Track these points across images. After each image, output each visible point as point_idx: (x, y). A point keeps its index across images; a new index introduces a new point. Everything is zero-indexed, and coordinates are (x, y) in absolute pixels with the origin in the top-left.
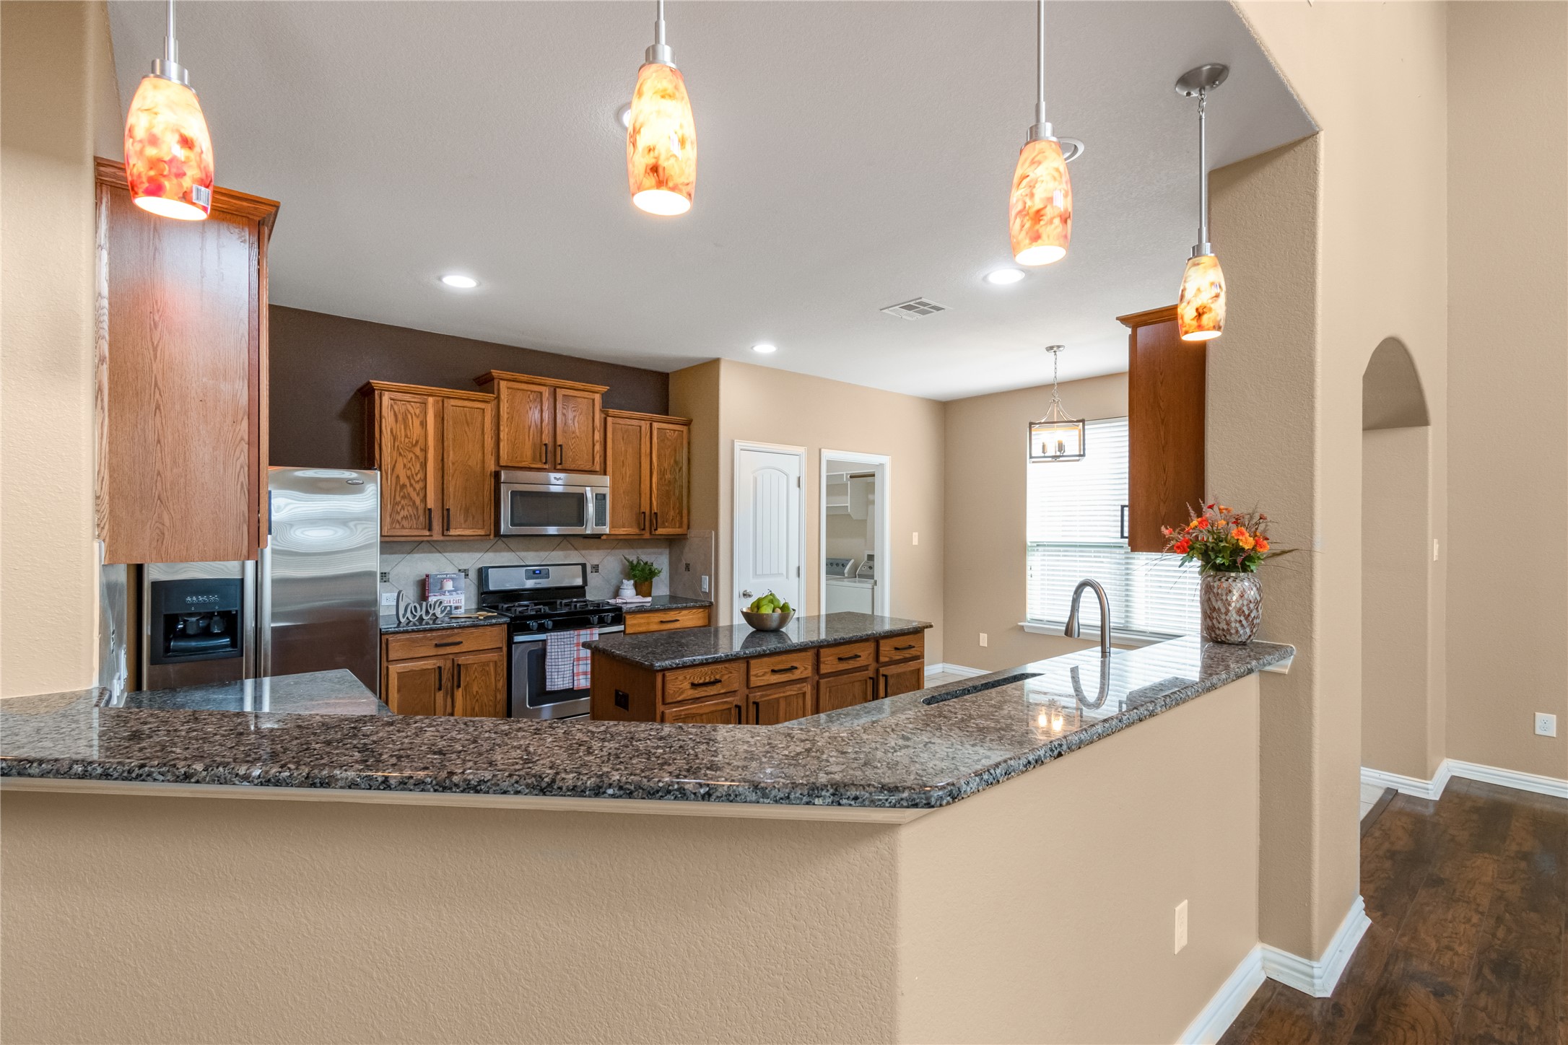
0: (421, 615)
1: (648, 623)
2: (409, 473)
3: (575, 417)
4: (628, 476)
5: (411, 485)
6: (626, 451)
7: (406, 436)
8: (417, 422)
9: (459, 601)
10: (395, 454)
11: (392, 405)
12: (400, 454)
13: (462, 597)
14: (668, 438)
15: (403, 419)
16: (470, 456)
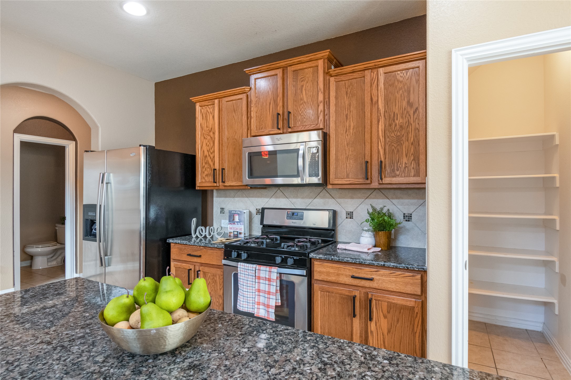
0: (206, 235)
1: (338, 275)
2: (208, 148)
3: (302, 86)
4: (352, 127)
5: (209, 155)
6: (350, 105)
7: (207, 127)
8: (211, 117)
9: (241, 229)
10: (202, 138)
11: (201, 110)
12: (205, 138)
13: (242, 227)
14: (398, 81)
15: (205, 117)
16: (236, 132)
